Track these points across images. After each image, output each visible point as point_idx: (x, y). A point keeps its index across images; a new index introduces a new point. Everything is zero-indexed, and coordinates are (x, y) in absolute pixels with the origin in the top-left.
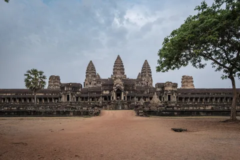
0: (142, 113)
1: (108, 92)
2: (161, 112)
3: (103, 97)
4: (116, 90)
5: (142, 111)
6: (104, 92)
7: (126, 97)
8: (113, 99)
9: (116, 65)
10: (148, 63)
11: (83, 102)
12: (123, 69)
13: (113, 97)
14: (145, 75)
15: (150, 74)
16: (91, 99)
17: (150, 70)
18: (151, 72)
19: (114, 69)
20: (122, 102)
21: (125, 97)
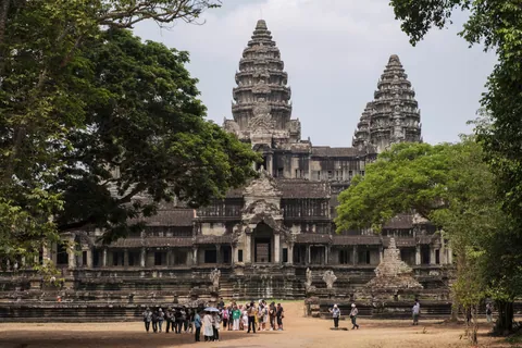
0: (316, 310)
1: (219, 231)
2: (381, 307)
3: (200, 247)
4: (253, 226)
5: (318, 307)
6: (206, 231)
7: (290, 252)
8: (240, 259)
9: (249, 70)
10: (402, 74)
11: (119, 268)
12: (285, 94)
13: (240, 252)
14: (387, 134)
15: (410, 123)
16: (152, 259)
17: (415, 105)
18: (417, 117)
19: (238, 94)
20: (274, 270)
21: (285, 252)
